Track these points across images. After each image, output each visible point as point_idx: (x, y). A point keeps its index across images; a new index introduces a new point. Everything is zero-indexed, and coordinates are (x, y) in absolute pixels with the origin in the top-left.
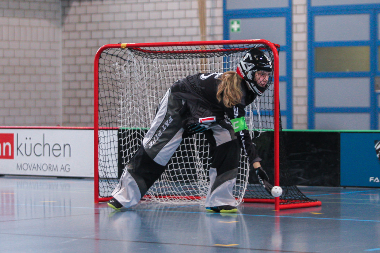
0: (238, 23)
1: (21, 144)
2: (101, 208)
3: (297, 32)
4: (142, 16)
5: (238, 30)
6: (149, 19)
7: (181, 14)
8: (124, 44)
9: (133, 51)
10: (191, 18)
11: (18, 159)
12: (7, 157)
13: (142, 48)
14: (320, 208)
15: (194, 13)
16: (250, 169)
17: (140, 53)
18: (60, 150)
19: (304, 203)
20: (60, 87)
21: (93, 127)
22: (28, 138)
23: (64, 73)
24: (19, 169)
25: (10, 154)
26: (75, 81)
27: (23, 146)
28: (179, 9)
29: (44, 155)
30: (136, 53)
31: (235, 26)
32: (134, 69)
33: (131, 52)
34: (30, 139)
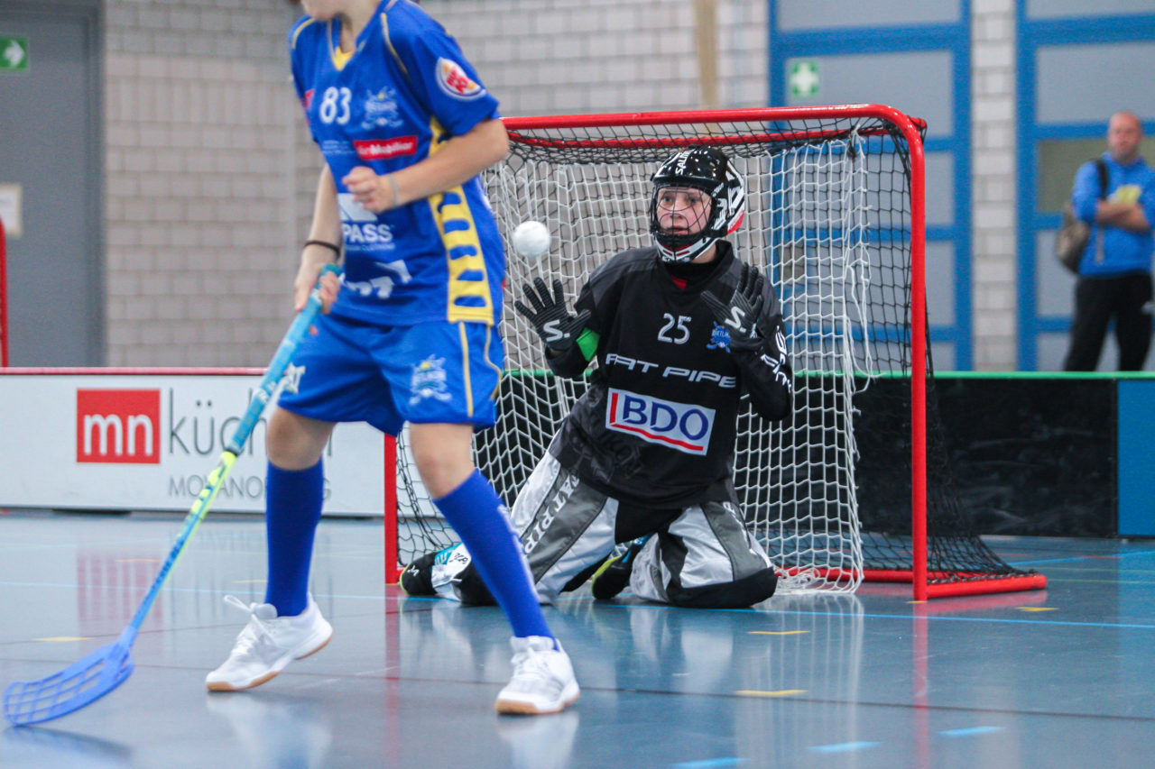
1: (182, 422)
11: (174, 462)
12: (140, 458)
22: (204, 403)
24: (177, 492)
25: (149, 450)
29: (251, 452)
34: (210, 404)
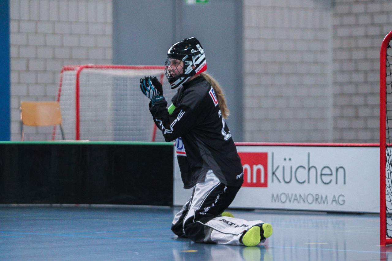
1: (278, 167)
2: (389, 253)
11: (274, 187)
12: (258, 184)
18: (331, 175)
20: (330, 91)
21: (379, 144)
22: (287, 159)
23: (335, 73)
24: (275, 201)
25: (262, 181)
26: (350, 83)
27: (280, 170)
29: (309, 182)
34: (290, 159)
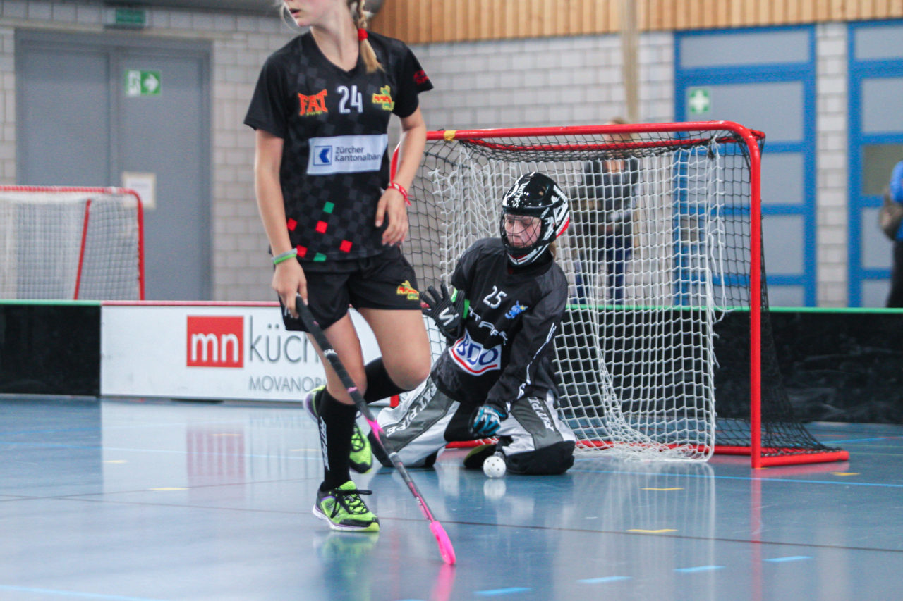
0: (705, 95)
1: (259, 338)
3: (826, 113)
4: (507, 80)
5: (706, 109)
6: (522, 88)
7: (588, 77)
8: (450, 133)
9: (469, 147)
10: (609, 86)
11: (253, 367)
12: (230, 364)
13: (486, 140)
14: (846, 465)
15: (615, 76)
16: (715, 386)
17: (483, 150)
19: (812, 453)
22: (273, 326)
24: (255, 388)
25: (236, 358)
27: (263, 342)
28: (584, 67)
29: (306, 360)
30: (475, 150)
31: (699, 101)
32: (471, 183)
33: (465, 149)
34: (277, 327)
